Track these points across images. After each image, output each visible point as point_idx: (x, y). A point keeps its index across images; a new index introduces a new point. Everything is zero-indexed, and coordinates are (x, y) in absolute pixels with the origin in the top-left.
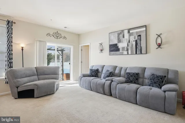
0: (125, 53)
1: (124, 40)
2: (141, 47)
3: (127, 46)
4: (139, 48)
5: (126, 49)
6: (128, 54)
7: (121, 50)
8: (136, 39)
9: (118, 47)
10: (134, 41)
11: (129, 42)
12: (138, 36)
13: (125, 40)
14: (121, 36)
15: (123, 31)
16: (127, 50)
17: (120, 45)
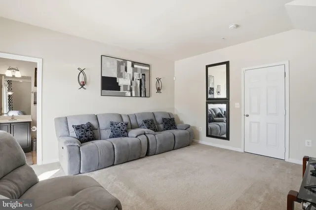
0: (128, 94)
1: (126, 75)
2: (145, 89)
3: (130, 84)
4: (144, 90)
5: (129, 89)
6: (131, 96)
7: (122, 88)
8: (141, 78)
9: (118, 83)
10: (138, 80)
11: (133, 79)
12: (142, 75)
13: (128, 75)
14: (123, 68)
15: (125, 61)
16: (131, 90)
17: (121, 82)
